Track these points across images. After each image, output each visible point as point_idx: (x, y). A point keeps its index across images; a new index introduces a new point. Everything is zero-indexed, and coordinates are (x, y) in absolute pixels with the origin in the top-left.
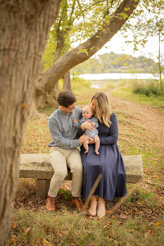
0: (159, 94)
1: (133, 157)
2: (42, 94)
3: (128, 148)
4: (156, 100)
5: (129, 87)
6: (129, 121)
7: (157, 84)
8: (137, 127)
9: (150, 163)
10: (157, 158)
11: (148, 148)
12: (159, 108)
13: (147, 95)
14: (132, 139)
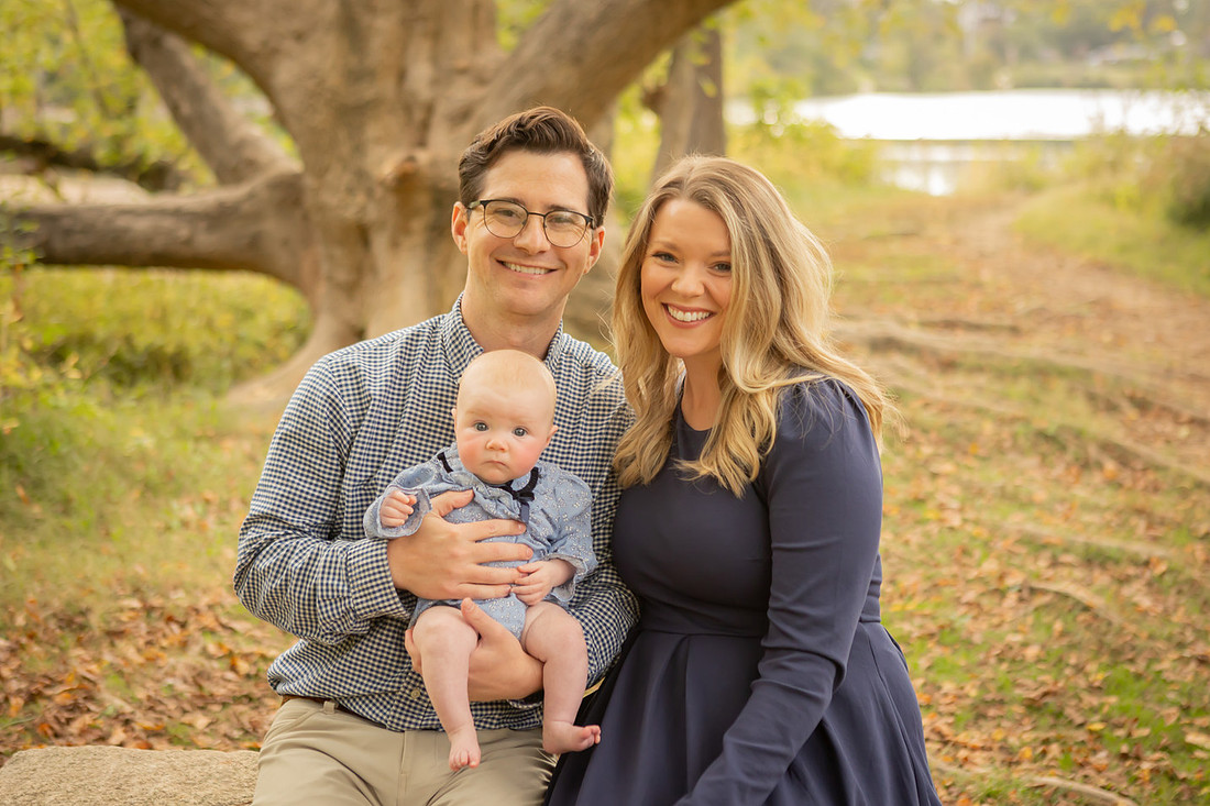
3: (1087, 675)
5: (1148, 186)
6: (1118, 435)
8: (1187, 484)
14: (1136, 592)
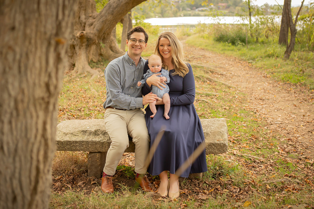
0: (249, 42)
1: (214, 121)
2: (94, 43)
3: (208, 111)
4: (245, 50)
5: (210, 34)
6: (209, 77)
7: (246, 29)
8: (221, 84)
9: (237, 129)
10: (247, 122)
11: (235, 110)
12: (248, 60)
13: (233, 43)
14: (214, 100)
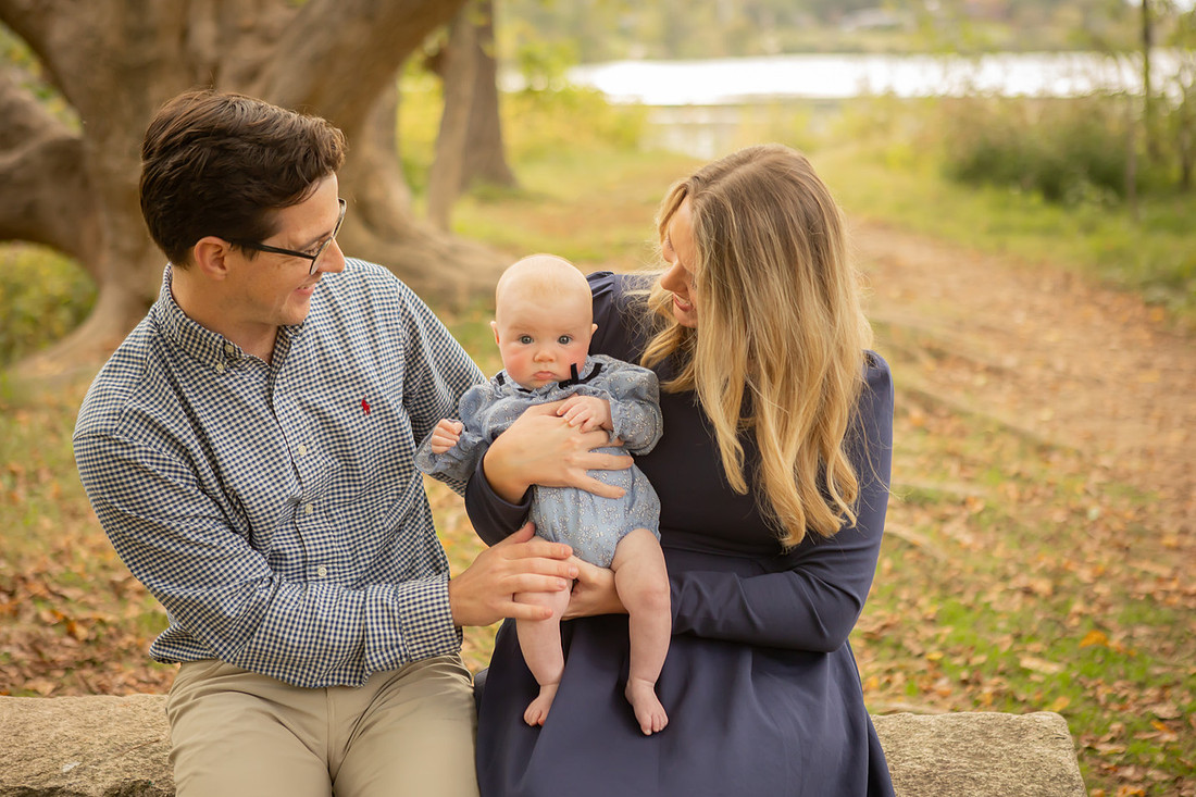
0: (1142, 189)
3: (919, 609)
4: (1120, 230)
6: (922, 384)
8: (991, 429)
9: (1112, 741)
10: (1175, 691)
11: (1089, 601)
12: (1145, 285)
13: (1052, 188)
14: (957, 530)
